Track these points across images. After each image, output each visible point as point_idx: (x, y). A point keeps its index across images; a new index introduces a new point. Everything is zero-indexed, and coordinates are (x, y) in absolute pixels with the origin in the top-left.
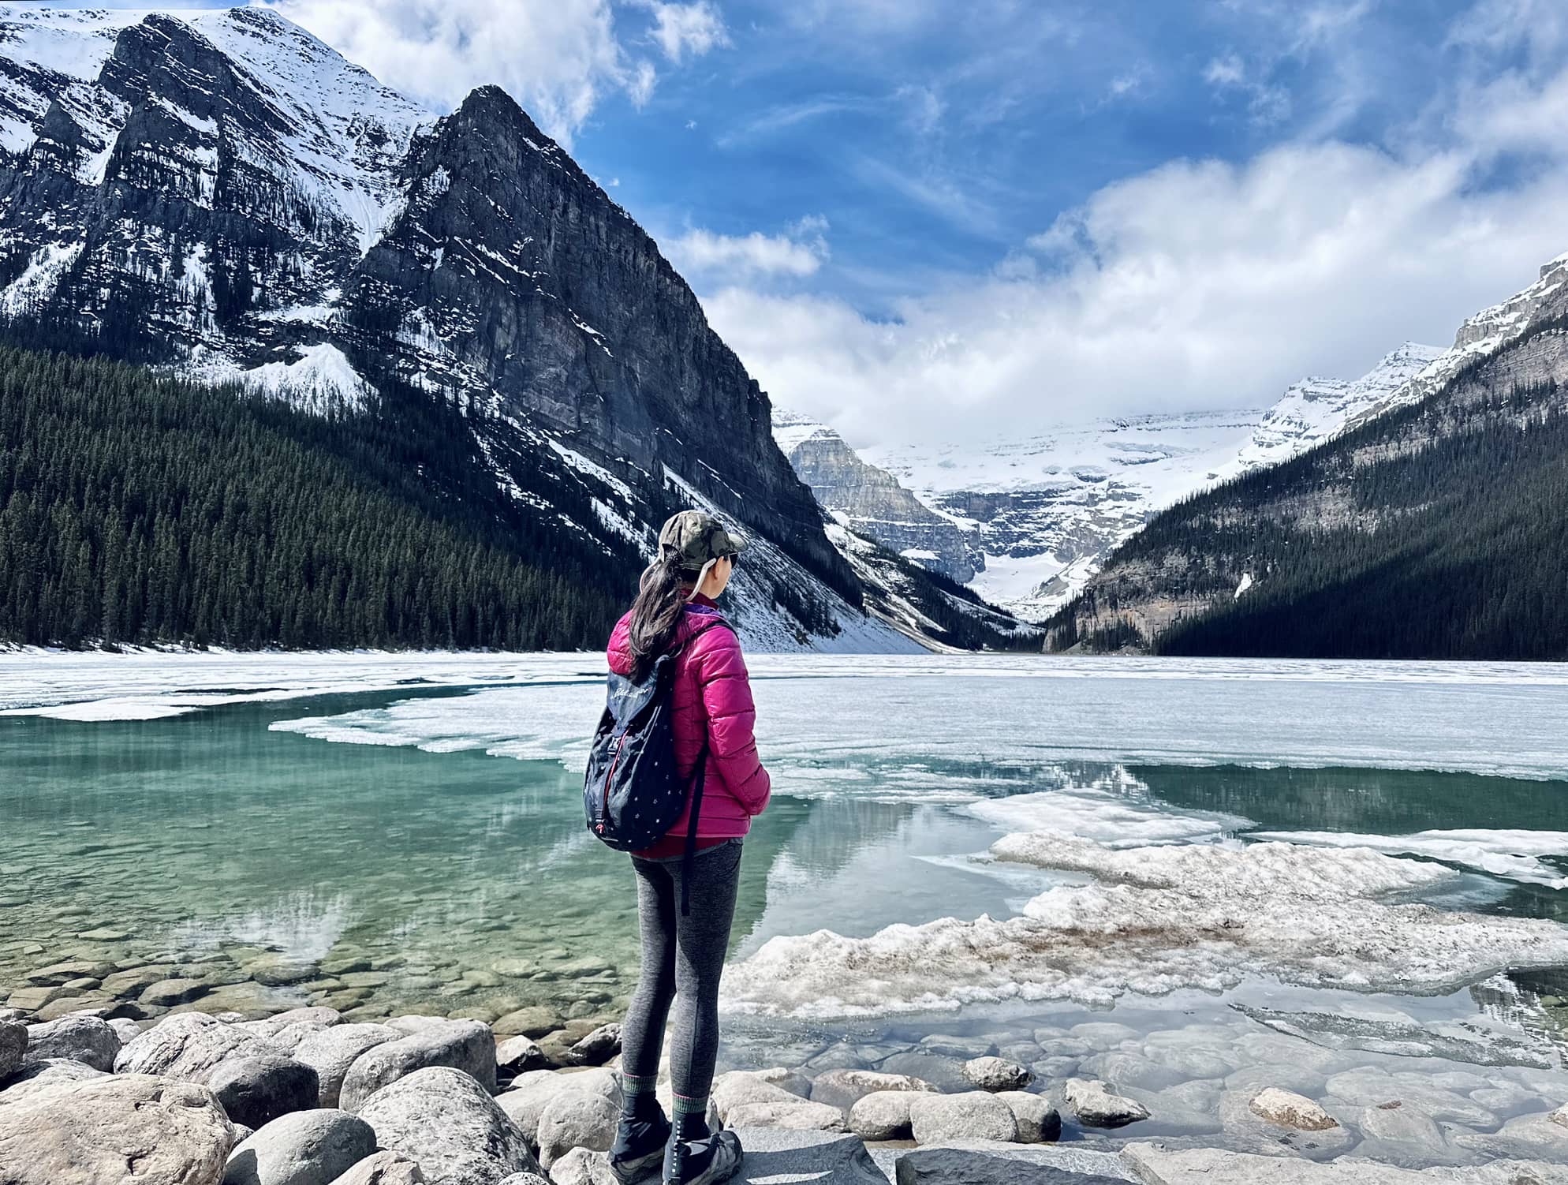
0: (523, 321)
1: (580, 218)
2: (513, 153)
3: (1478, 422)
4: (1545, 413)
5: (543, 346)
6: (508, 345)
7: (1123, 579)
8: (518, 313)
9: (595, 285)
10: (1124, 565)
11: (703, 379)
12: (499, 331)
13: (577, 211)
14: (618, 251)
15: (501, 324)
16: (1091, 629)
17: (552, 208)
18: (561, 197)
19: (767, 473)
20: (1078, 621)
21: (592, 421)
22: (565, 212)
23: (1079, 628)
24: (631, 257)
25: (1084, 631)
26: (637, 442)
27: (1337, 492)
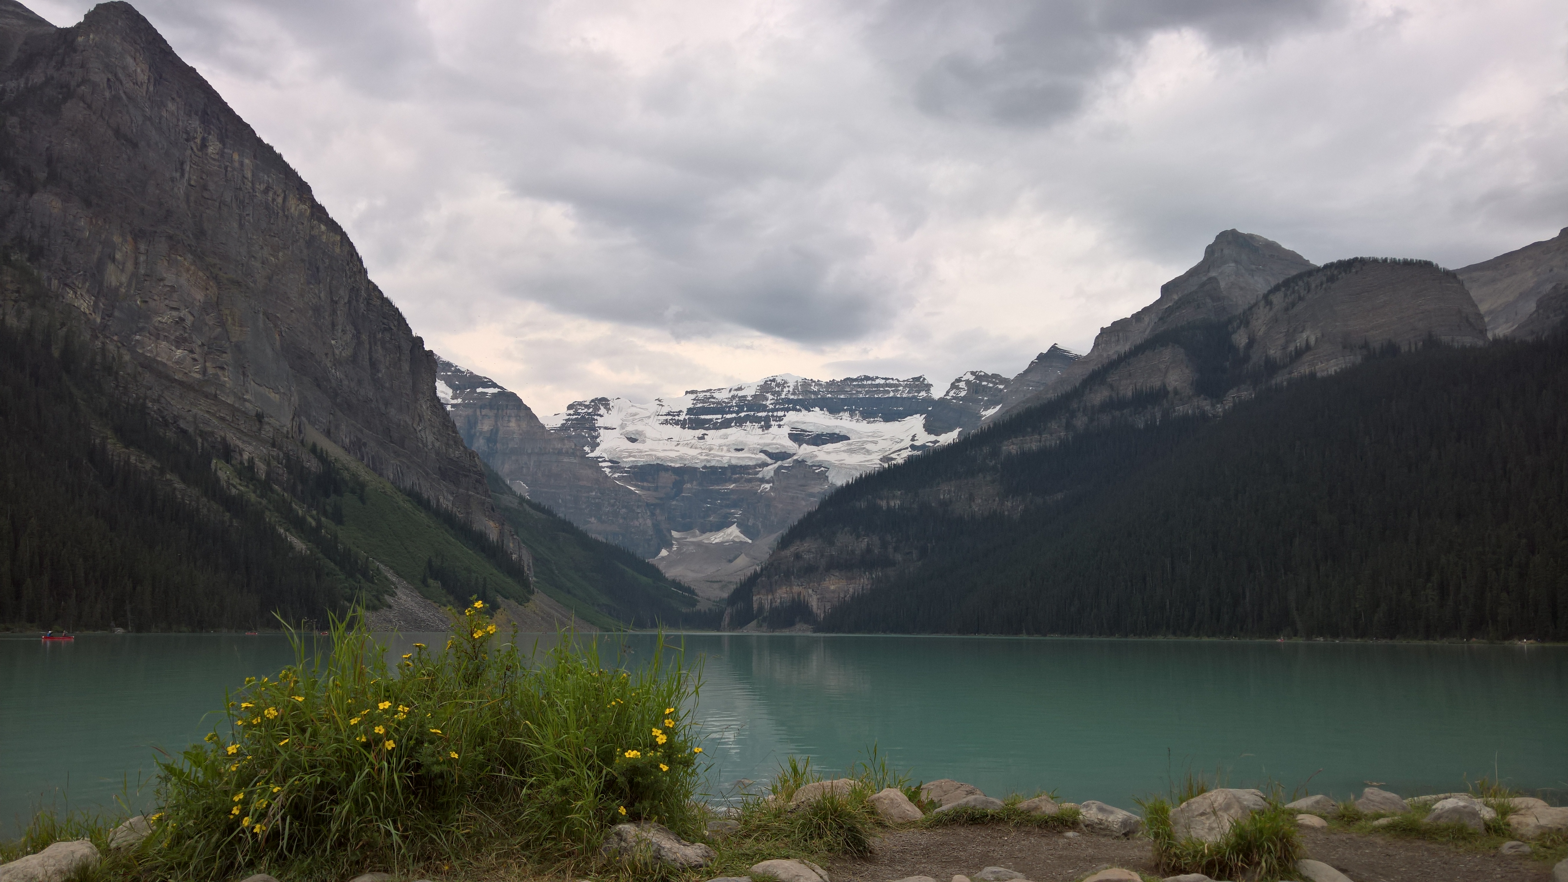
0: (142, 258)
1: (222, 154)
2: (142, 77)
3: (1105, 419)
4: (1158, 416)
5: (165, 286)
6: (121, 284)
7: (798, 556)
8: (136, 250)
9: (235, 225)
10: (798, 543)
11: (359, 332)
12: (111, 268)
13: (219, 145)
14: (266, 191)
15: (114, 260)
16: (767, 606)
17: (187, 140)
18: (199, 130)
19: (429, 437)
20: (755, 598)
21: (220, 373)
22: (204, 146)
23: (755, 606)
24: (280, 200)
25: (761, 608)
26: (274, 397)
27: (988, 478)
